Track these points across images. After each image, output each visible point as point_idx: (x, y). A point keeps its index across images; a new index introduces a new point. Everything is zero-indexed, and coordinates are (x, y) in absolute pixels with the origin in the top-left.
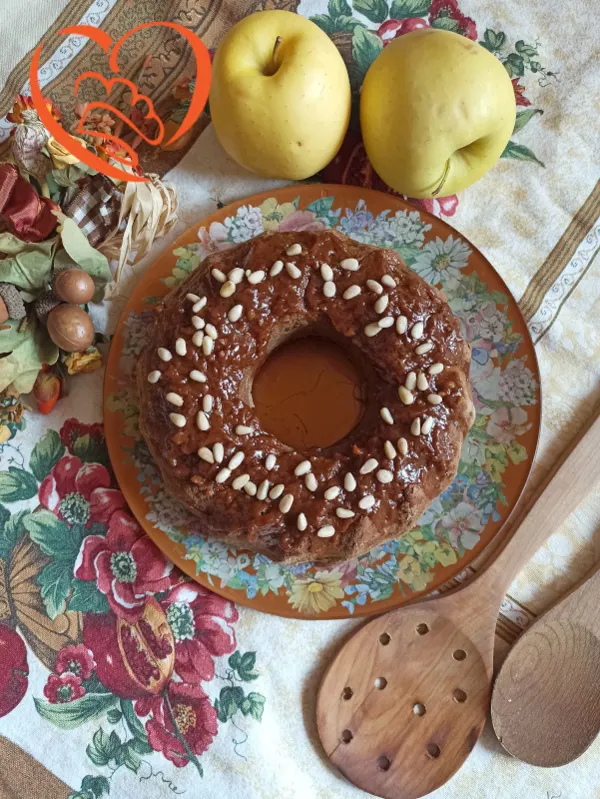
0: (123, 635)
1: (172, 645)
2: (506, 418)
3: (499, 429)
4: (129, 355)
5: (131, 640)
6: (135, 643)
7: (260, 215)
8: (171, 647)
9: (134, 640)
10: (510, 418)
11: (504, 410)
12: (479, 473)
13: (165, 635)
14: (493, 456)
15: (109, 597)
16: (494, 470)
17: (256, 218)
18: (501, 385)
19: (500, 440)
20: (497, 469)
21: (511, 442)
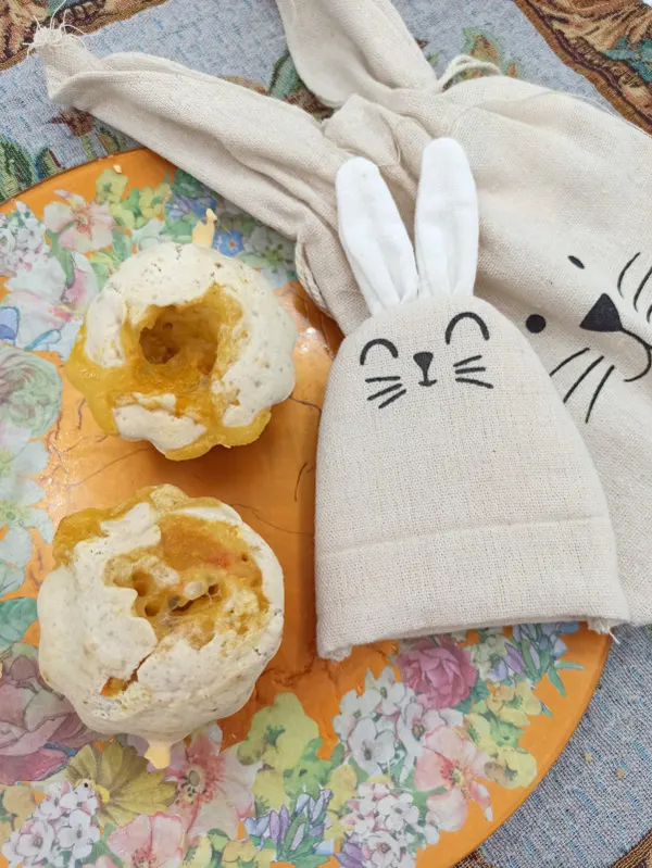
2: (72, 230)
3: (93, 229)
4: (432, 823)
7: (14, 836)
10: (69, 224)
11: (63, 238)
12: (174, 217)
14: (138, 214)
16: (157, 201)
17: (26, 839)
18: (29, 266)
19: (109, 219)
20: (152, 198)
21: (101, 204)
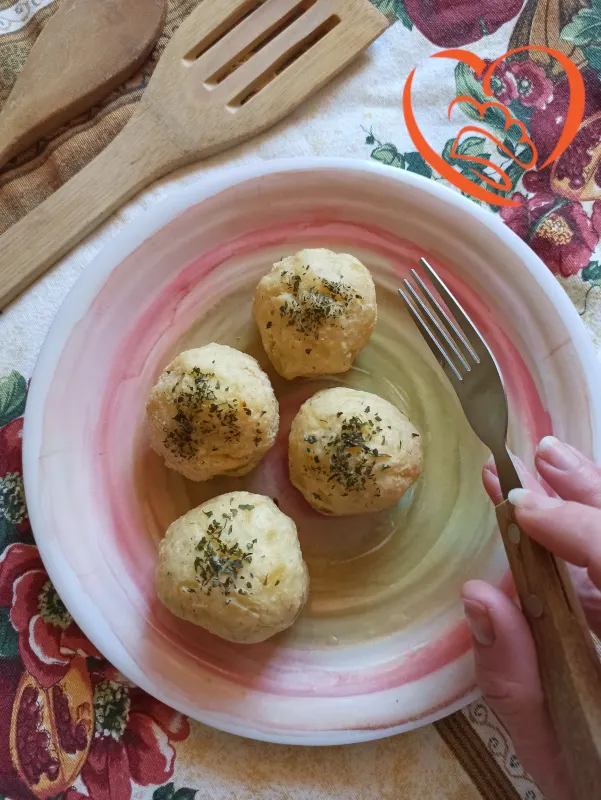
0: (24, 699)
1: (89, 738)
5: (33, 709)
6: (36, 716)
8: (86, 741)
9: (37, 713)
13: (83, 720)
15: (21, 638)
